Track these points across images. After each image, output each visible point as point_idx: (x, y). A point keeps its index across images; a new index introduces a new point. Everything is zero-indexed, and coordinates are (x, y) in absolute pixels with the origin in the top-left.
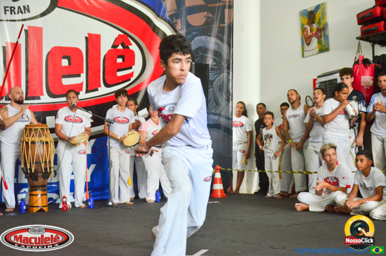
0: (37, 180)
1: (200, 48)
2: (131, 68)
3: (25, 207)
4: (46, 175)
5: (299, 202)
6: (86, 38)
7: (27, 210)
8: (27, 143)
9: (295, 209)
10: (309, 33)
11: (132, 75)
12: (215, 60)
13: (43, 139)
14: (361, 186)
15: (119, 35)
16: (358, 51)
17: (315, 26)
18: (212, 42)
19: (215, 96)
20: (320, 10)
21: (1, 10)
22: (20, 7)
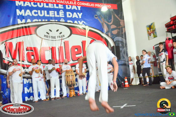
0: (71, 87)
4: (74, 85)
6: (82, 42)
7: (69, 96)
8: (68, 76)
10: (150, 32)
12: (121, 44)
13: (72, 74)
15: (92, 40)
17: (152, 30)
18: (120, 39)
19: (123, 55)
20: (152, 25)
21: (56, 37)
22: (61, 36)
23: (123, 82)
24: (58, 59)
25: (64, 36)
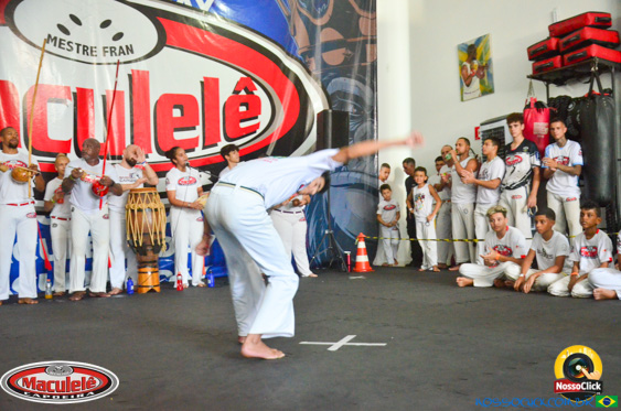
0: (145, 254)
1: (338, 92)
2: (256, 118)
3: (132, 288)
4: (157, 249)
5: (461, 276)
6: (202, 83)
7: (135, 291)
8: (133, 211)
9: (456, 285)
10: (469, 72)
11: (257, 126)
12: (355, 107)
13: (152, 205)
14: (539, 252)
15: (242, 79)
16: (530, 93)
17: (476, 63)
18: (352, 85)
20: (481, 44)
22: (121, 48)
23: (348, 253)
25: (130, 49)
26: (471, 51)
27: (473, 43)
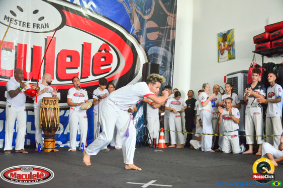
0: (51, 132)
1: (153, 54)
2: (110, 65)
3: (41, 149)
6: (82, 45)
10: (223, 48)
11: (110, 69)
12: (163, 62)
13: (56, 106)
15: (103, 44)
16: (253, 60)
17: (227, 43)
18: (161, 51)
20: (230, 33)
21: (31, 26)
22: (42, 24)
24: (28, 70)
25: (47, 26)
26: (224, 37)
27: (226, 33)
